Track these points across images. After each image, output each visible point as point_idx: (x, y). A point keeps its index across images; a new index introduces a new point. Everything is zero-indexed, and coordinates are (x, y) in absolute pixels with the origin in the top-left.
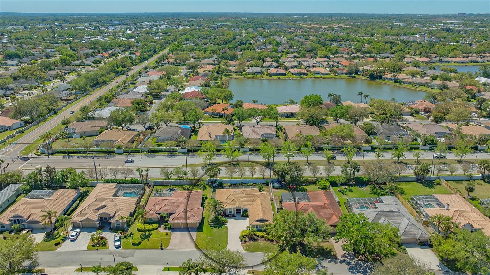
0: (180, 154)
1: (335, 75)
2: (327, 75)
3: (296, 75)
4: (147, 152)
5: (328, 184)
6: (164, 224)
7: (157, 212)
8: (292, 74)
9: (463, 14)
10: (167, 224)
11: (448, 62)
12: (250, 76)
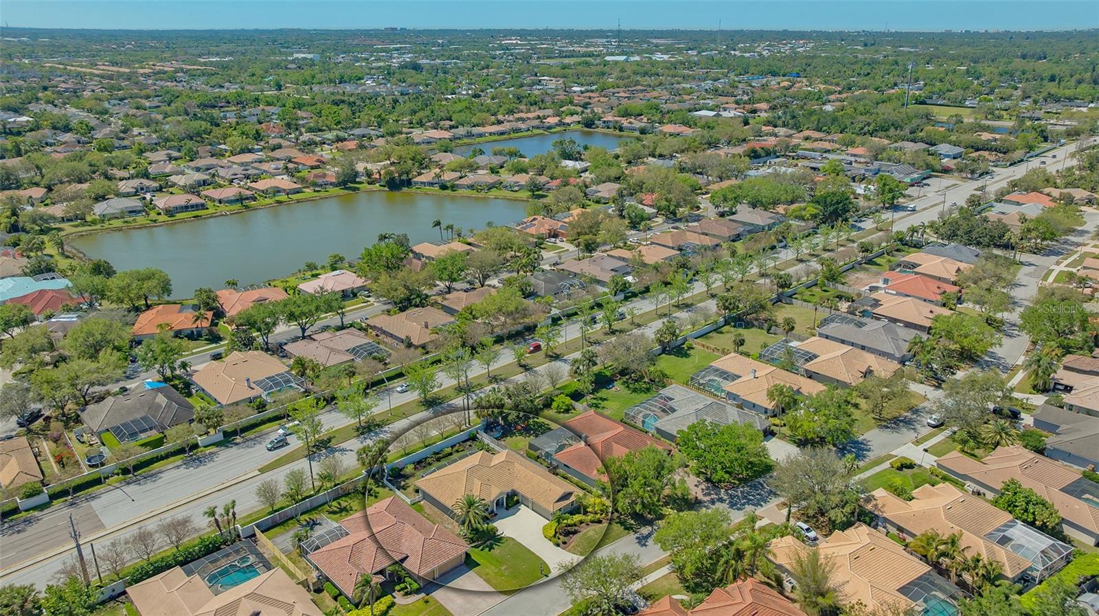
0: (214, 449)
1: (315, 191)
2: (298, 192)
3: (230, 202)
4: (118, 474)
5: (568, 400)
6: (397, 588)
7: (373, 572)
8: (220, 202)
9: (392, 29)
10: (402, 585)
11: (481, 135)
12: (117, 223)
